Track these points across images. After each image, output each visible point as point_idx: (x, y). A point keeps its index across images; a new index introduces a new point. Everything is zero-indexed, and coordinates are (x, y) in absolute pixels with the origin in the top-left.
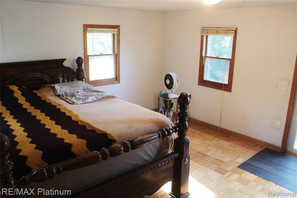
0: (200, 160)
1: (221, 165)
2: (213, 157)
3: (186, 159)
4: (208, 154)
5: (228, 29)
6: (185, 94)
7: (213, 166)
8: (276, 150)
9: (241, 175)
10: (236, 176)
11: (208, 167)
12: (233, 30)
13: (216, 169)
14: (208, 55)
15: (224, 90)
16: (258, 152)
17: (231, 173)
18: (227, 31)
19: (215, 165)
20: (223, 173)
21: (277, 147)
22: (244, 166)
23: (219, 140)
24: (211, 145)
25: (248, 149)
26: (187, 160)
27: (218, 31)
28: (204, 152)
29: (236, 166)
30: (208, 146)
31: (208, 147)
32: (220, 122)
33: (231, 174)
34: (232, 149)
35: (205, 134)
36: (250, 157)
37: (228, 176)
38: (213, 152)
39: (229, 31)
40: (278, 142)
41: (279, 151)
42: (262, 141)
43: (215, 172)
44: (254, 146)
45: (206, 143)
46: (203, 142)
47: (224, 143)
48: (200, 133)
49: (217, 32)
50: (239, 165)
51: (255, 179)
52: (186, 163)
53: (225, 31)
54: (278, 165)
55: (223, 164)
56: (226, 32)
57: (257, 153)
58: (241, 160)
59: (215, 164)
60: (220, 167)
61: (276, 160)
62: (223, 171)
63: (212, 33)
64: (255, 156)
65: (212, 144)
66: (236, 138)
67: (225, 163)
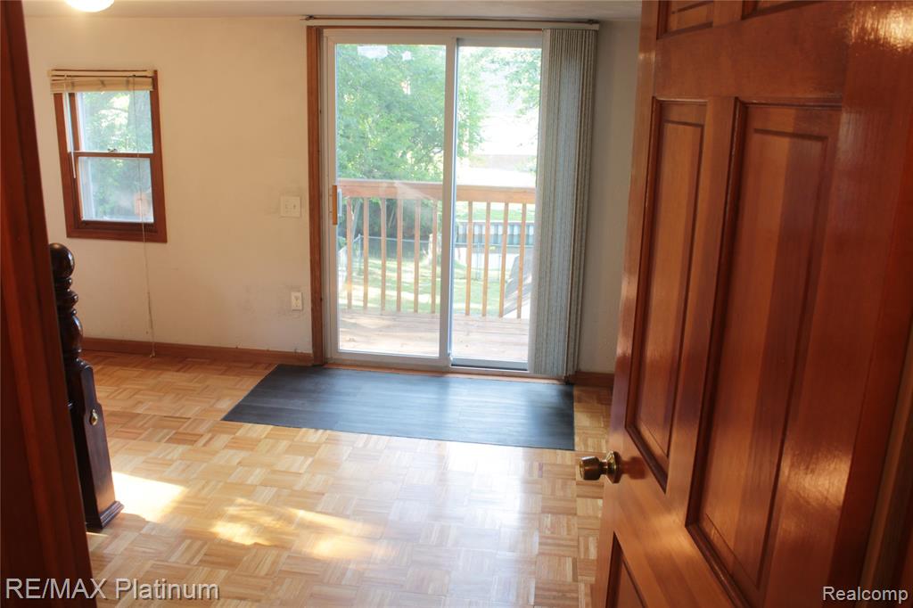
0: (122, 429)
1: (182, 425)
2: (155, 416)
3: (92, 414)
4: (140, 410)
5: (131, 74)
6: (57, 246)
7: (161, 434)
8: (302, 364)
9: (234, 434)
10: (223, 439)
11: (148, 439)
12: (146, 77)
13: (170, 438)
14: (83, 149)
15: (148, 240)
16: (262, 378)
17: (210, 435)
18: (131, 79)
19: (165, 431)
20: (192, 441)
21: (302, 357)
22: (238, 414)
23: (161, 374)
24: (140, 390)
25: (238, 376)
26: (95, 415)
27: (106, 79)
28: (128, 410)
29: (219, 419)
30: (134, 394)
31: (136, 396)
32: (152, 327)
33: (211, 439)
34: (197, 385)
35: (117, 368)
36: (246, 393)
37: (205, 445)
38: (151, 403)
39: (136, 79)
40: (304, 345)
41: (310, 365)
42: (268, 351)
43: (170, 445)
44: (251, 367)
45: (125, 390)
46: (116, 388)
47: (172, 377)
48: (102, 369)
49: (103, 83)
50: (223, 415)
51: (268, 434)
52: (95, 423)
53: (125, 78)
54: (314, 392)
55: (185, 422)
56: (128, 82)
57: (262, 381)
58: (227, 405)
59: (164, 428)
60: (181, 430)
61: (307, 384)
62: (189, 438)
63: (89, 86)
64: (257, 386)
65: (143, 387)
66: (202, 360)
67: (189, 418)
